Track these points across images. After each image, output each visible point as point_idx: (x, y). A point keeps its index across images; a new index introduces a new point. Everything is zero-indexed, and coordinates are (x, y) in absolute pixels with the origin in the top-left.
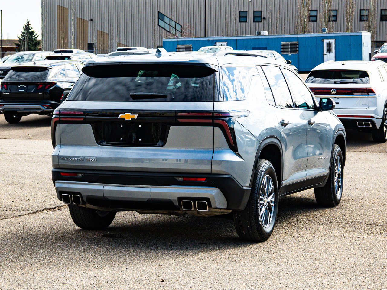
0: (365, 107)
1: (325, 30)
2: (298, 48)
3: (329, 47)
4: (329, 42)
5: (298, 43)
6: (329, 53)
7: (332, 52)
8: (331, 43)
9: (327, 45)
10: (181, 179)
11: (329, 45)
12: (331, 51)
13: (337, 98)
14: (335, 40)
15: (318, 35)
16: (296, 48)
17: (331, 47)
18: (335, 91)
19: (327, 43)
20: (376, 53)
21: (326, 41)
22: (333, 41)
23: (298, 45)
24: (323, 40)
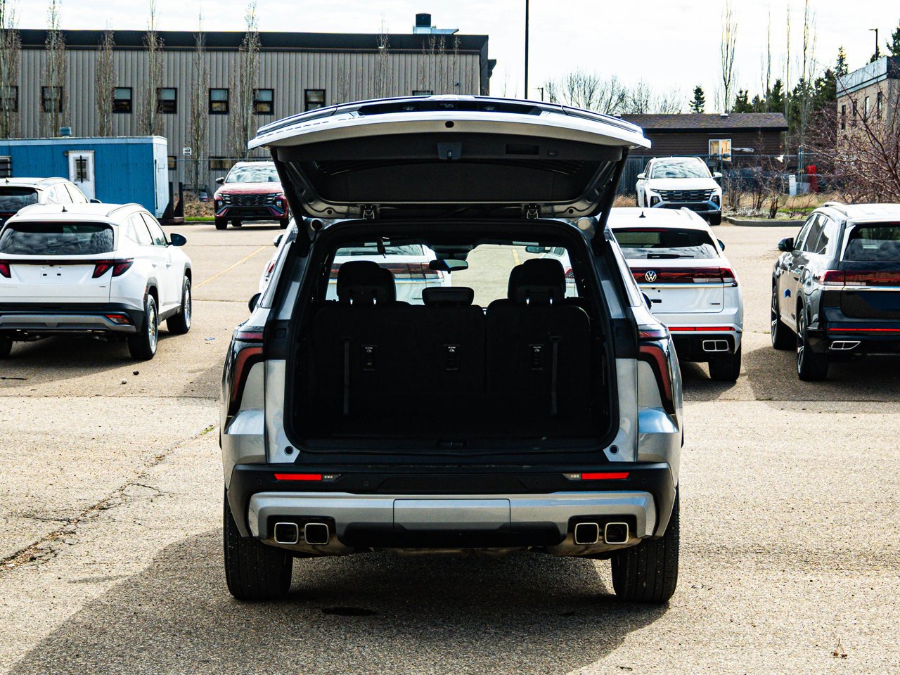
0: (717, 309)
1: (68, 130)
2: (11, 170)
3: (81, 168)
4: (81, 157)
5: (10, 158)
6: (82, 182)
7: (89, 180)
8: (85, 160)
9: (77, 163)
10: (575, 476)
11: (81, 163)
12: (86, 177)
13: (656, 291)
14: (95, 153)
15: (55, 143)
16: (7, 170)
17: (85, 167)
18: (655, 275)
19: (77, 160)
20: (221, 182)
21: (73, 156)
22: (89, 156)
23: (10, 163)
24: (68, 152)
